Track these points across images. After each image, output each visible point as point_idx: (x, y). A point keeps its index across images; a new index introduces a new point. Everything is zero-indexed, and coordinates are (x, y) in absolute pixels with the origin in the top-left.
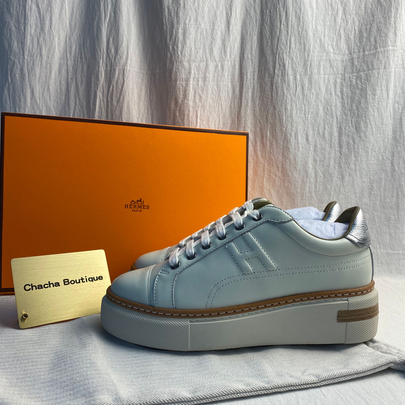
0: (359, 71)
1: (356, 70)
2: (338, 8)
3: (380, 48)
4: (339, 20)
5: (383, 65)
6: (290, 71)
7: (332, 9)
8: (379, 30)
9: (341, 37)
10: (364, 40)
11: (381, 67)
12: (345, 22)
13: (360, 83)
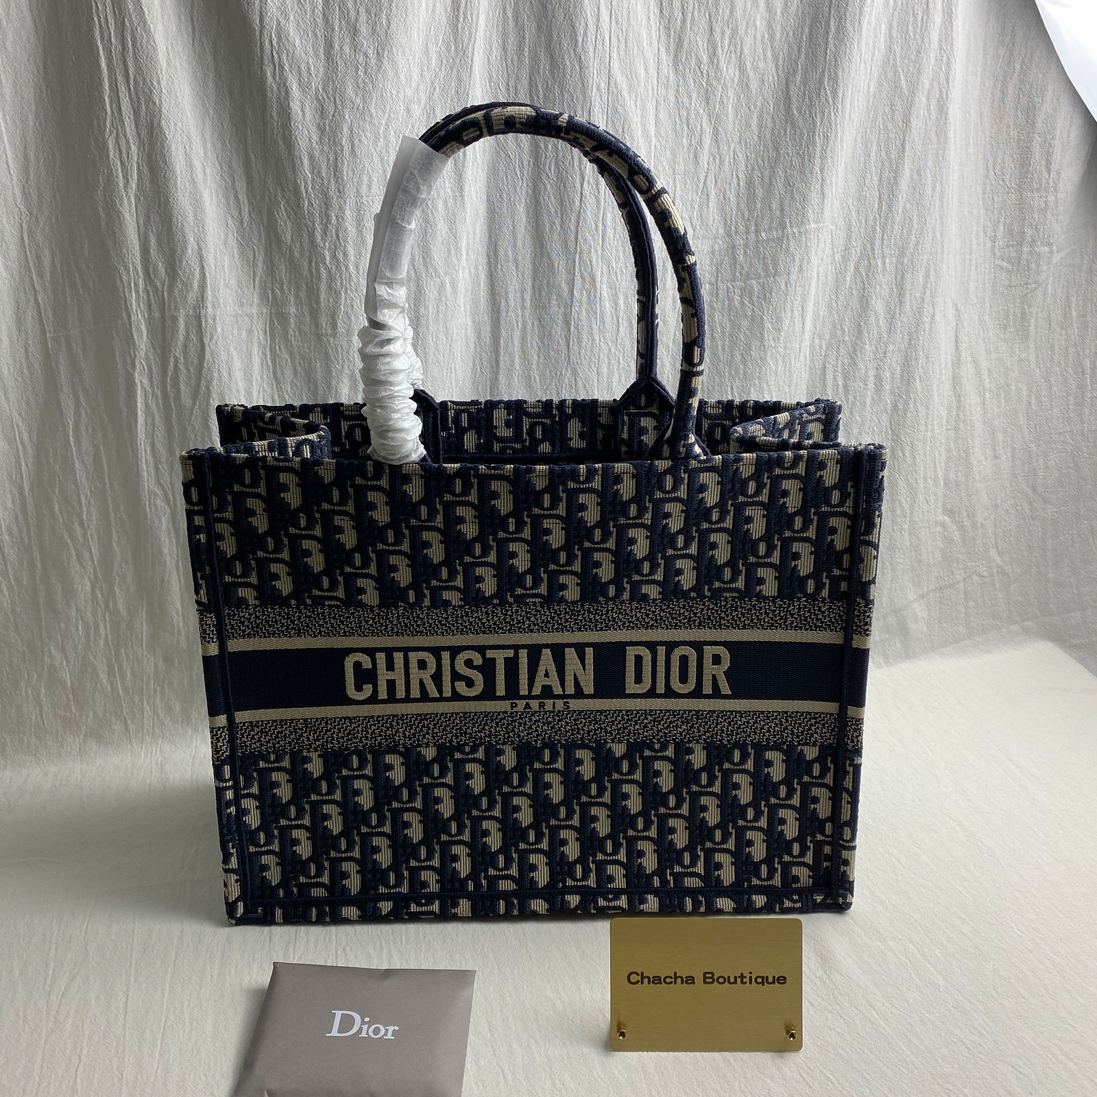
0: (748, 278)
1: (741, 274)
2: (701, 129)
3: (791, 227)
4: (704, 158)
5: (797, 264)
6: (605, 291)
7: (689, 133)
8: (789, 184)
9: (708, 199)
10: (759, 205)
11: (792, 269)
12: (717, 162)
13: (750, 305)
